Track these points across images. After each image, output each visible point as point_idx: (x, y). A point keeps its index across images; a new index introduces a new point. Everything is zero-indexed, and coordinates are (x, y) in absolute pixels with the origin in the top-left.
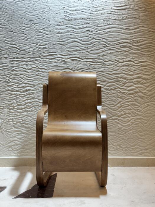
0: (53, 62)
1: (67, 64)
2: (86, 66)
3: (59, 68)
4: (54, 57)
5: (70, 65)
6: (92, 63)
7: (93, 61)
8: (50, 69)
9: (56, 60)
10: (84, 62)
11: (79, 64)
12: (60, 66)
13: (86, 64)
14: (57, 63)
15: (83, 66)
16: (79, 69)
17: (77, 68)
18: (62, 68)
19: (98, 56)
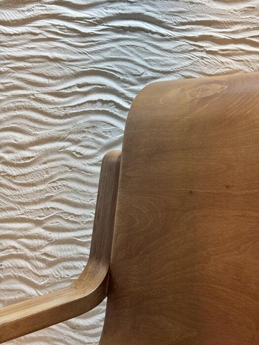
0: (21, 40)
1: (93, 49)
2: (187, 63)
3: (53, 69)
4: (28, 14)
5: (107, 55)
6: (216, 48)
7: (222, 36)
8: (6, 72)
9: (38, 31)
10: (176, 39)
11: (149, 48)
12: (56, 60)
13: (183, 52)
14: (43, 44)
15: (169, 58)
16: (150, 74)
17: (141, 70)
18: (67, 71)
19: (246, 11)
